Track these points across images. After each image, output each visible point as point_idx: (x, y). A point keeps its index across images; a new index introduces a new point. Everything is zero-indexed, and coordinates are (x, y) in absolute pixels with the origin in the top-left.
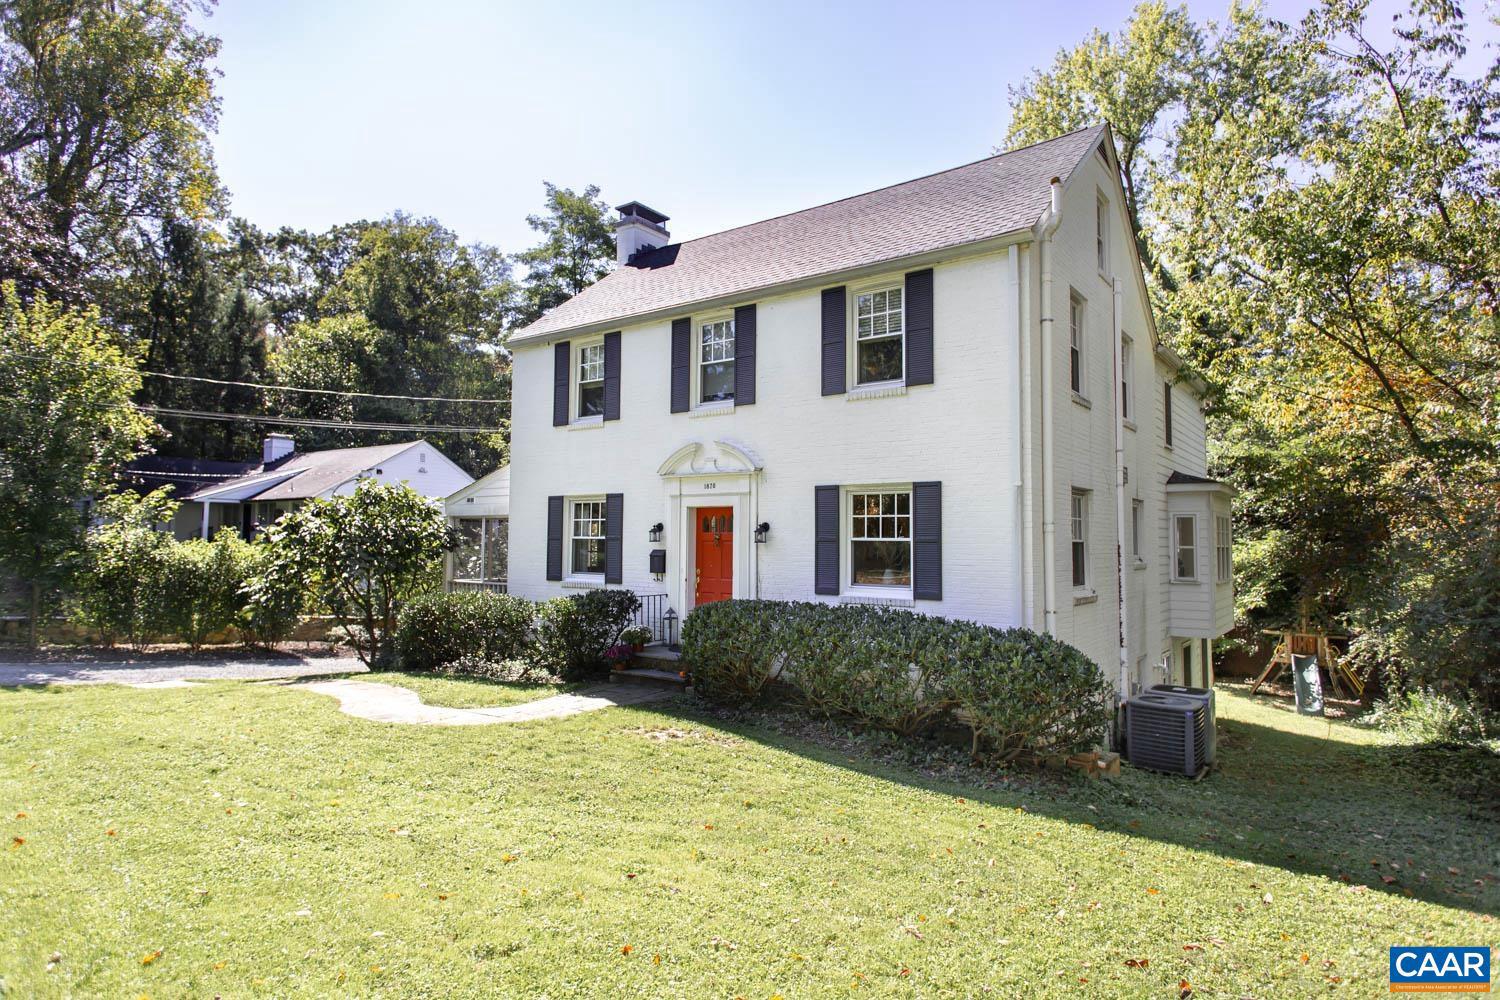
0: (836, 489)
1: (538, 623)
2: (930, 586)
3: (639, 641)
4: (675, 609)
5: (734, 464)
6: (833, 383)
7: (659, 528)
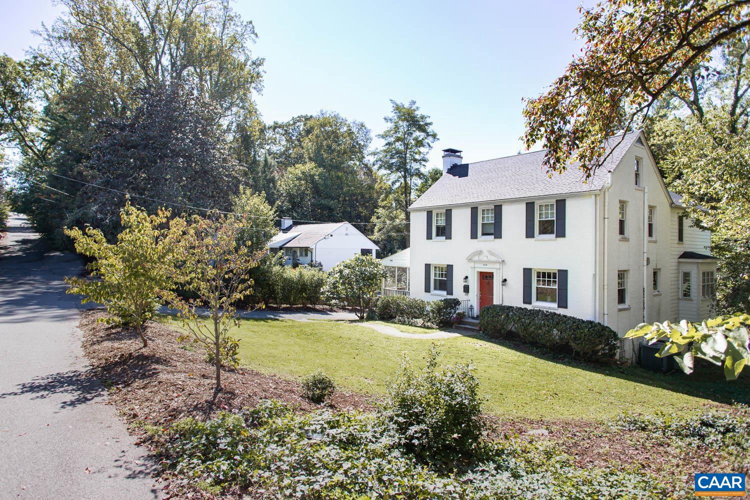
0: (531, 269)
1: (428, 308)
2: (563, 304)
3: (461, 316)
4: (473, 305)
5: (493, 259)
6: (530, 234)
7: (467, 277)
